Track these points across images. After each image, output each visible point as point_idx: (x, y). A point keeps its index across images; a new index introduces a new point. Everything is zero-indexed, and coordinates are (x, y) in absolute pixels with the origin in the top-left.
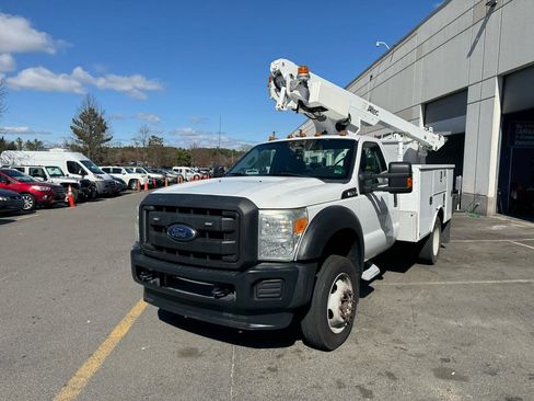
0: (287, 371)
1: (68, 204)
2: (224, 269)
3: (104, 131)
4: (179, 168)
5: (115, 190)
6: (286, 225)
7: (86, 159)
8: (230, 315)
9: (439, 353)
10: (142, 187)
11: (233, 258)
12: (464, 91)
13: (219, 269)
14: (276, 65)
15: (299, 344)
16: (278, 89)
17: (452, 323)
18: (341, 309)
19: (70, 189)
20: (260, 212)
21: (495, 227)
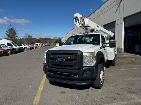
0: (91, 95)
1: (9, 55)
2: (74, 69)
3: (15, 34)
4: (37, 44)
5: (21, 50)
6: (90, 57)
7: (12, 42)
8: (76, 81)
9: (127, 87)
10: (28, 49)
11: (76, 66)
12: (115, 22)
13: (72, 69)
14: (76, 15)
15: (91, 88)
16: (76, 21)
17: (126, 79)
18: (103, 78)
19: (9, 50)
20: (83, 53)
21: (125, 56)
